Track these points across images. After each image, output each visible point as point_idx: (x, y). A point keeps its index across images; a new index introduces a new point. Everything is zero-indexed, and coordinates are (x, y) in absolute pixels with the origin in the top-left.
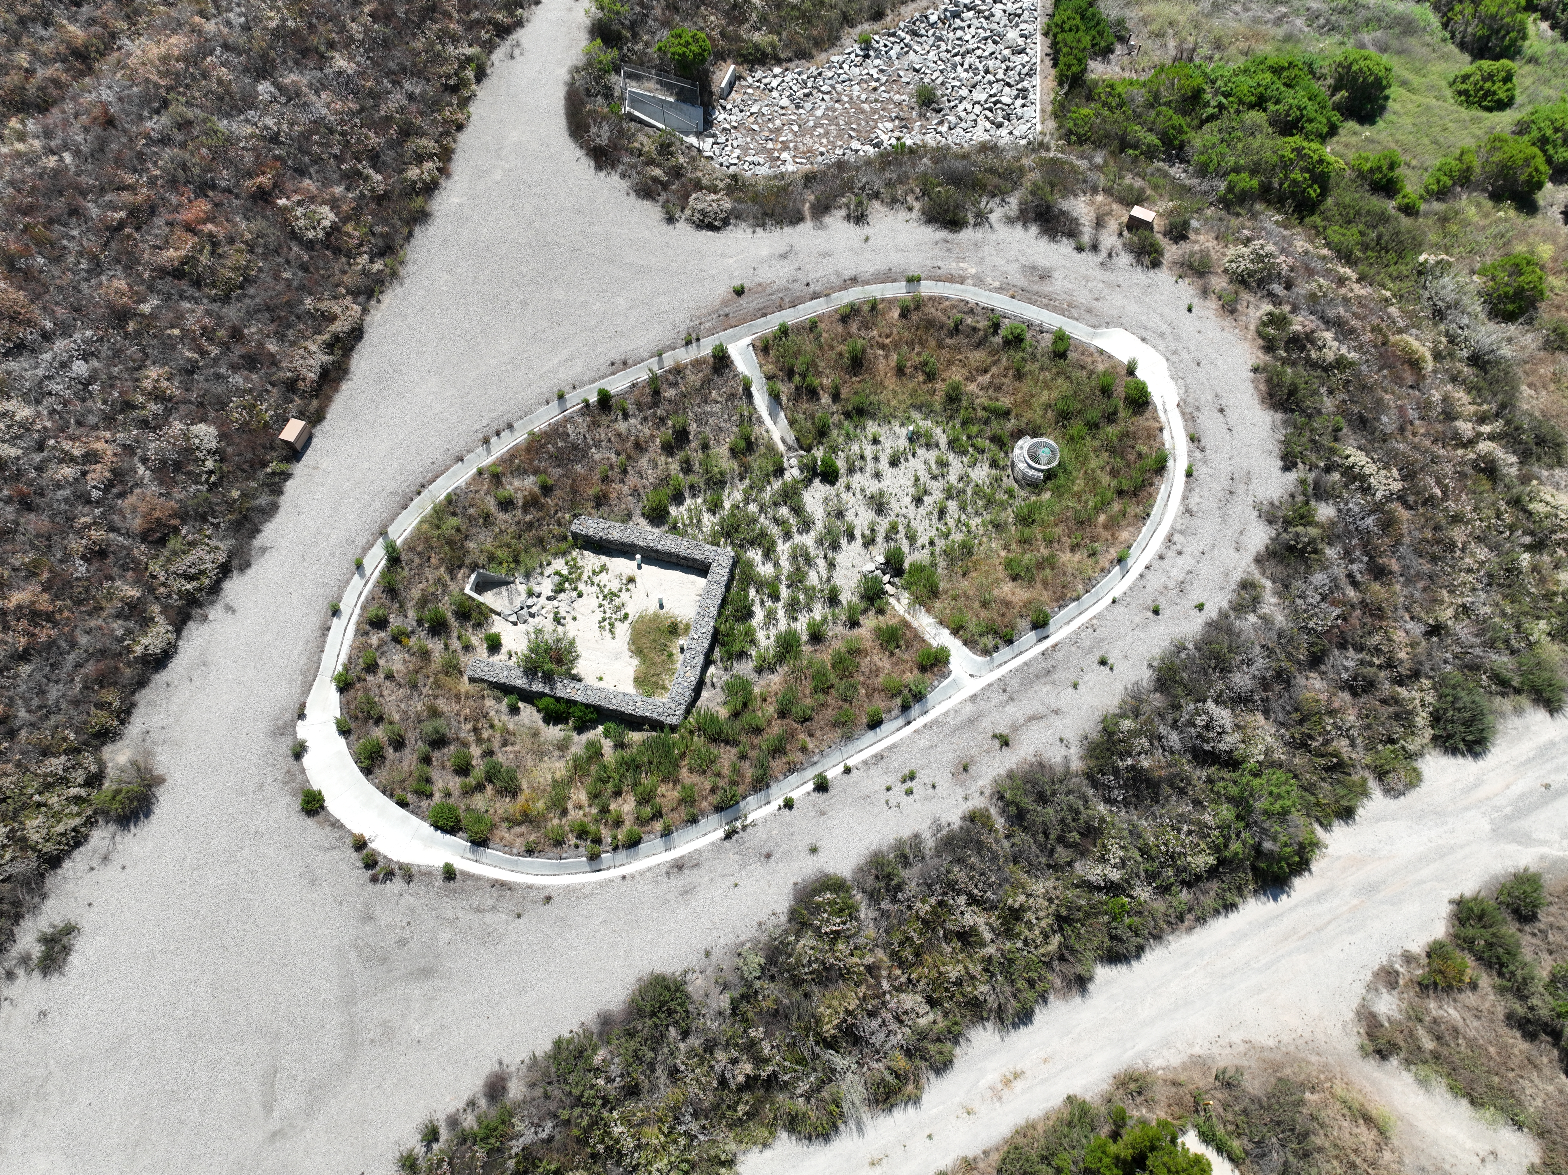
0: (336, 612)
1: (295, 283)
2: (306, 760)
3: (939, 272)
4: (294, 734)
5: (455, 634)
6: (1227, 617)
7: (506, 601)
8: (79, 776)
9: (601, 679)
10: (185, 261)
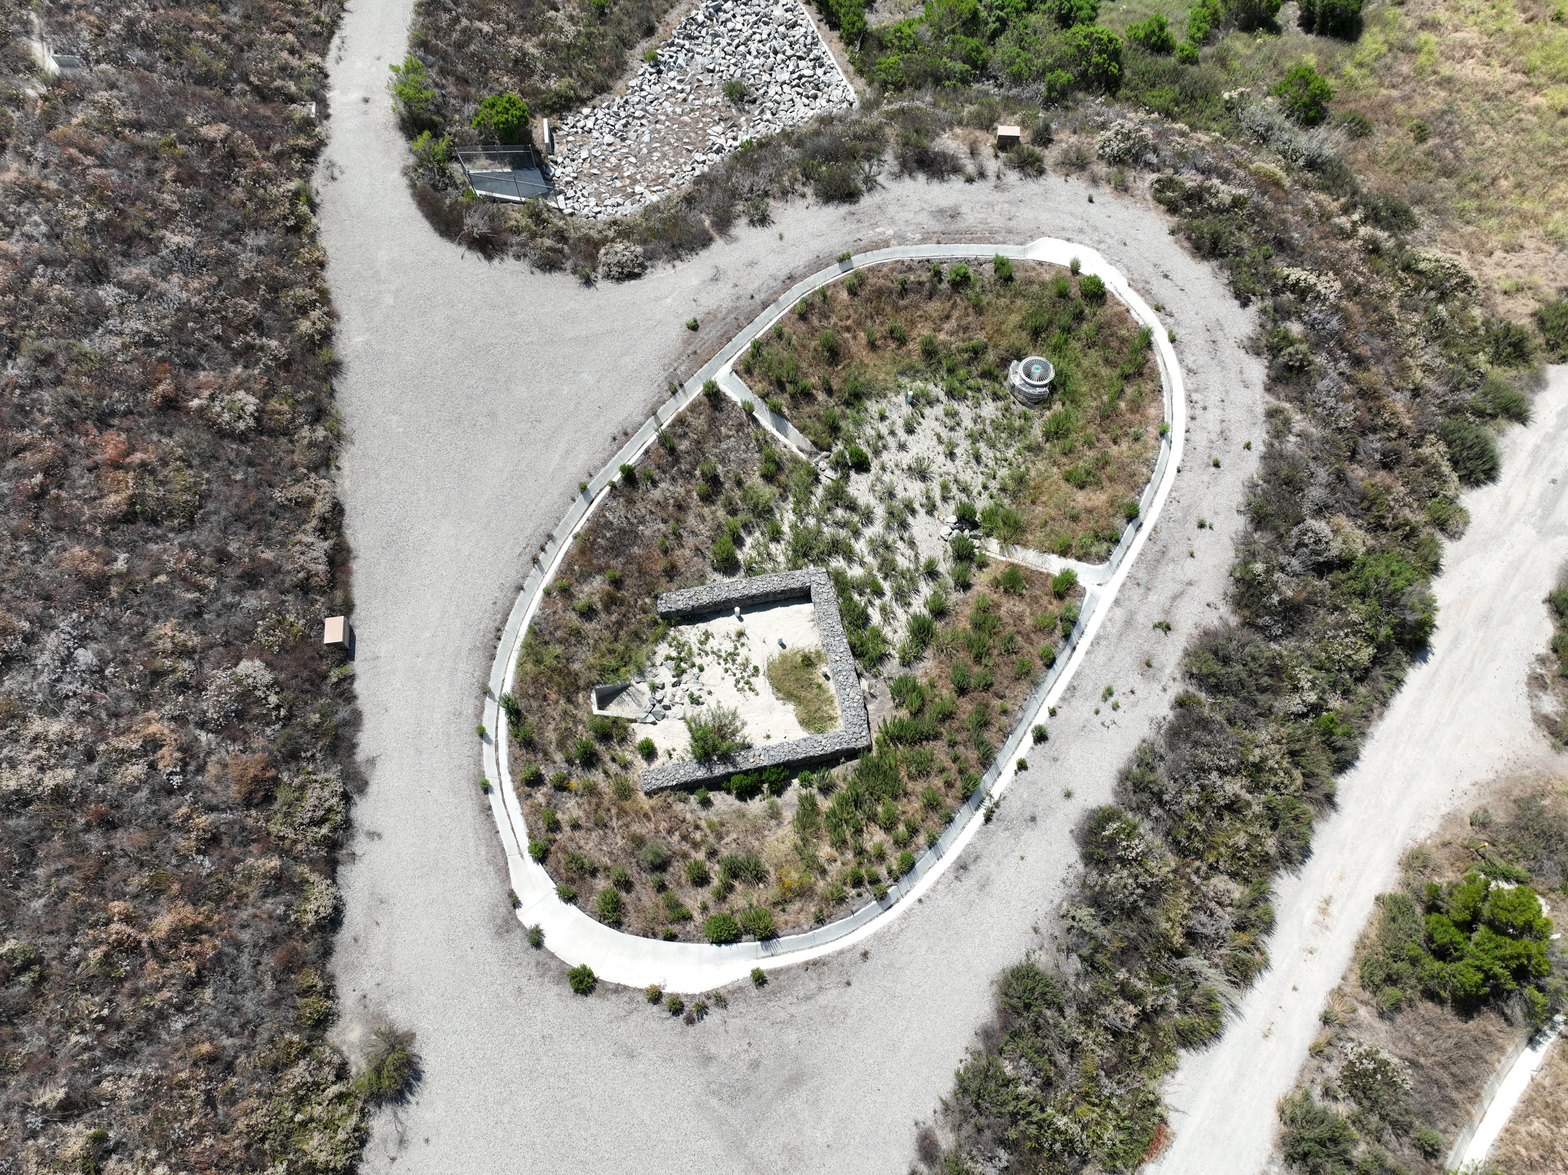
0: (487, 789)
1: (251, 480)
2: (549, 943)
3: (862, 243)
4: (520, 925)
5: (607, 758)
6: (1272, 445)
7: (634, 706)
8: (329, 1074)
9: (768, 737)
10: (132, 501)
